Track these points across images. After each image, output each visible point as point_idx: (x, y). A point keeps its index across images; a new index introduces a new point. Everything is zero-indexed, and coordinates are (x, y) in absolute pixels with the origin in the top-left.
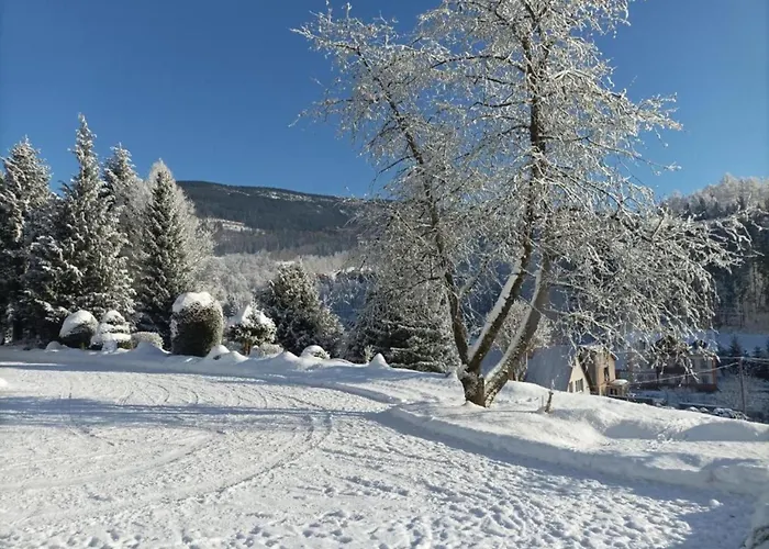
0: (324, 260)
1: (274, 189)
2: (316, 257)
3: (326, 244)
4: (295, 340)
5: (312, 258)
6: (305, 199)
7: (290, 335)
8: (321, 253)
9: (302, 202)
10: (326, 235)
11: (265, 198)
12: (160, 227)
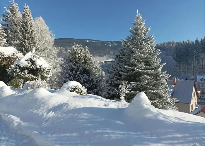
0: (101, 57)
1: (87, 39)
2: (99, 57)
3: (101, 54)
4: (81, 78)
5: (98, 57)
6: (96, 42)
7: (79, 76)
8: (100, 56)
9: (95, 42)
10: (102, 51)
11: (85, 42)
12: (24, 30)
